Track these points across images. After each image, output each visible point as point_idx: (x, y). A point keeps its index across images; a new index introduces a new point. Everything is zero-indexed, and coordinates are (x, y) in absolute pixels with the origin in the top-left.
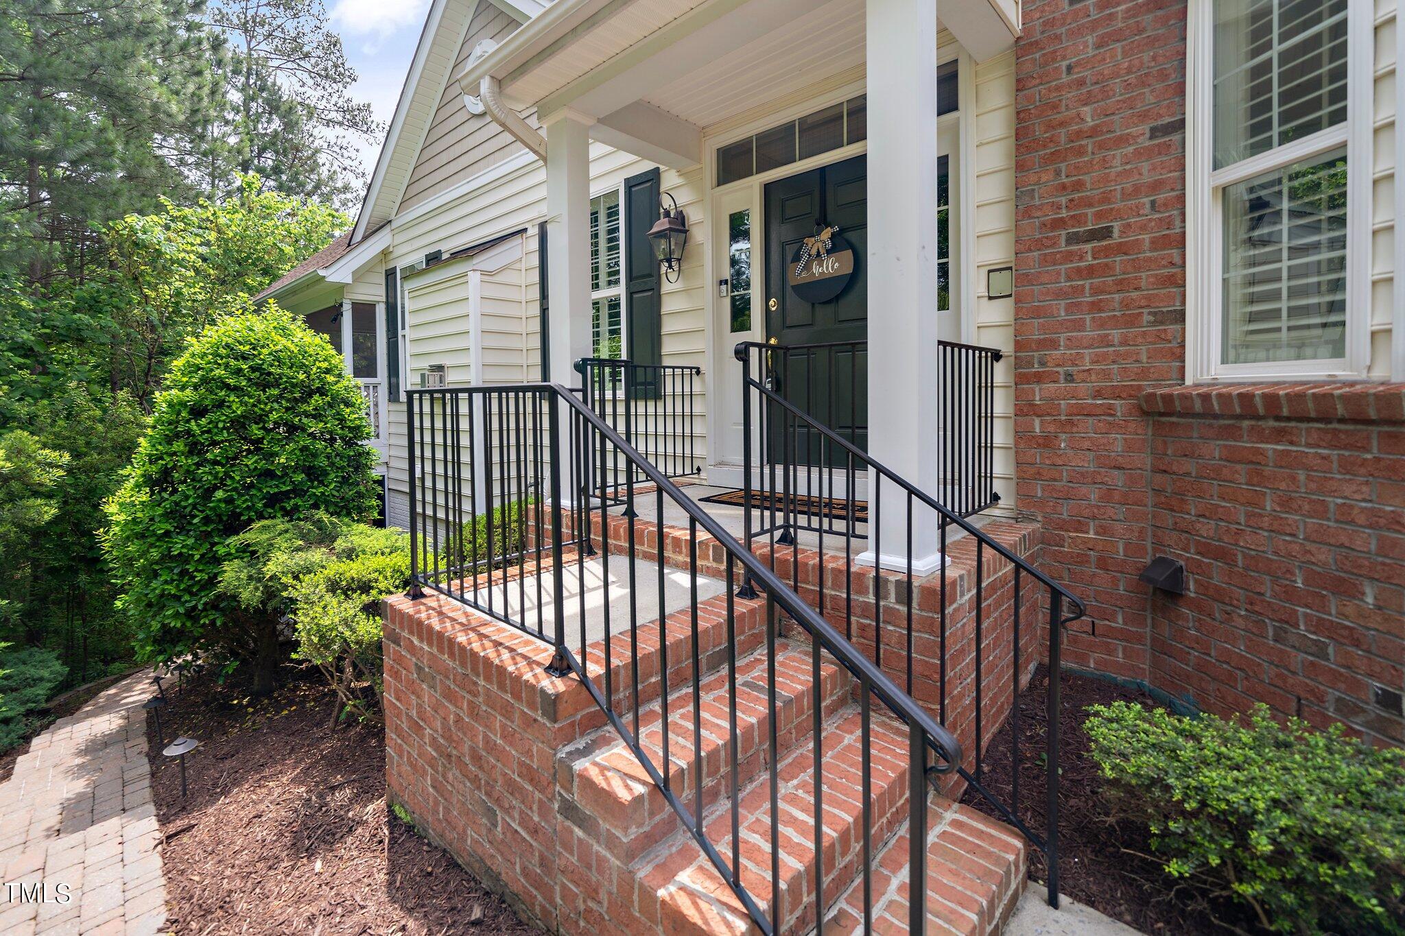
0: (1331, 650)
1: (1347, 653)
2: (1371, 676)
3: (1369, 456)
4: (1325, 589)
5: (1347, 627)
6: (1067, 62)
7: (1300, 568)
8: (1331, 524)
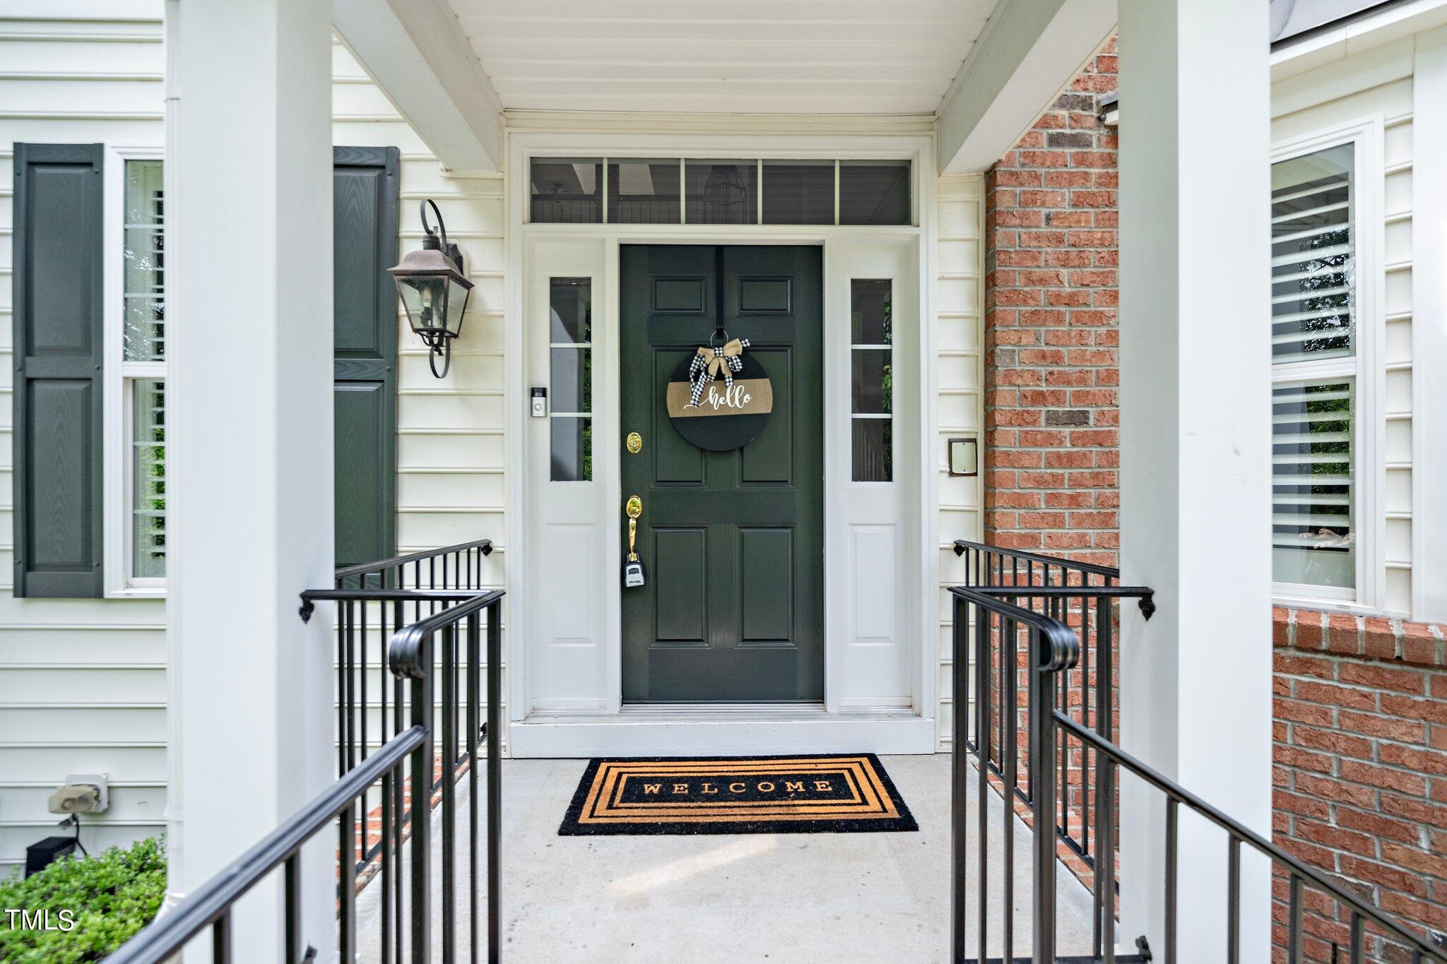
0: (1375, 895)
1: (1397, 898)
2: (1426, 922)
3: (1420, 699)
4: (1369, 831)
5: (1399, 872)
6: (1047, 211)
7: (1334, 806)
8: (1374, 764)
